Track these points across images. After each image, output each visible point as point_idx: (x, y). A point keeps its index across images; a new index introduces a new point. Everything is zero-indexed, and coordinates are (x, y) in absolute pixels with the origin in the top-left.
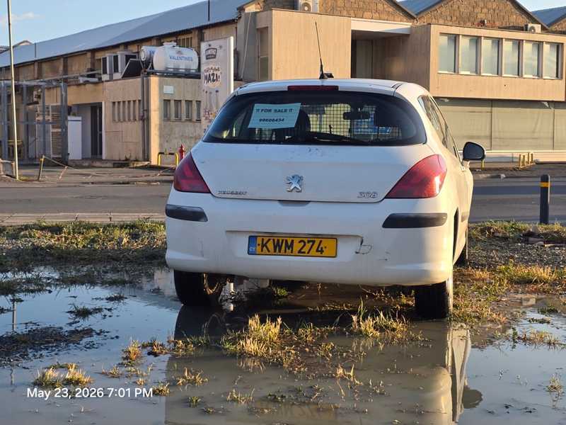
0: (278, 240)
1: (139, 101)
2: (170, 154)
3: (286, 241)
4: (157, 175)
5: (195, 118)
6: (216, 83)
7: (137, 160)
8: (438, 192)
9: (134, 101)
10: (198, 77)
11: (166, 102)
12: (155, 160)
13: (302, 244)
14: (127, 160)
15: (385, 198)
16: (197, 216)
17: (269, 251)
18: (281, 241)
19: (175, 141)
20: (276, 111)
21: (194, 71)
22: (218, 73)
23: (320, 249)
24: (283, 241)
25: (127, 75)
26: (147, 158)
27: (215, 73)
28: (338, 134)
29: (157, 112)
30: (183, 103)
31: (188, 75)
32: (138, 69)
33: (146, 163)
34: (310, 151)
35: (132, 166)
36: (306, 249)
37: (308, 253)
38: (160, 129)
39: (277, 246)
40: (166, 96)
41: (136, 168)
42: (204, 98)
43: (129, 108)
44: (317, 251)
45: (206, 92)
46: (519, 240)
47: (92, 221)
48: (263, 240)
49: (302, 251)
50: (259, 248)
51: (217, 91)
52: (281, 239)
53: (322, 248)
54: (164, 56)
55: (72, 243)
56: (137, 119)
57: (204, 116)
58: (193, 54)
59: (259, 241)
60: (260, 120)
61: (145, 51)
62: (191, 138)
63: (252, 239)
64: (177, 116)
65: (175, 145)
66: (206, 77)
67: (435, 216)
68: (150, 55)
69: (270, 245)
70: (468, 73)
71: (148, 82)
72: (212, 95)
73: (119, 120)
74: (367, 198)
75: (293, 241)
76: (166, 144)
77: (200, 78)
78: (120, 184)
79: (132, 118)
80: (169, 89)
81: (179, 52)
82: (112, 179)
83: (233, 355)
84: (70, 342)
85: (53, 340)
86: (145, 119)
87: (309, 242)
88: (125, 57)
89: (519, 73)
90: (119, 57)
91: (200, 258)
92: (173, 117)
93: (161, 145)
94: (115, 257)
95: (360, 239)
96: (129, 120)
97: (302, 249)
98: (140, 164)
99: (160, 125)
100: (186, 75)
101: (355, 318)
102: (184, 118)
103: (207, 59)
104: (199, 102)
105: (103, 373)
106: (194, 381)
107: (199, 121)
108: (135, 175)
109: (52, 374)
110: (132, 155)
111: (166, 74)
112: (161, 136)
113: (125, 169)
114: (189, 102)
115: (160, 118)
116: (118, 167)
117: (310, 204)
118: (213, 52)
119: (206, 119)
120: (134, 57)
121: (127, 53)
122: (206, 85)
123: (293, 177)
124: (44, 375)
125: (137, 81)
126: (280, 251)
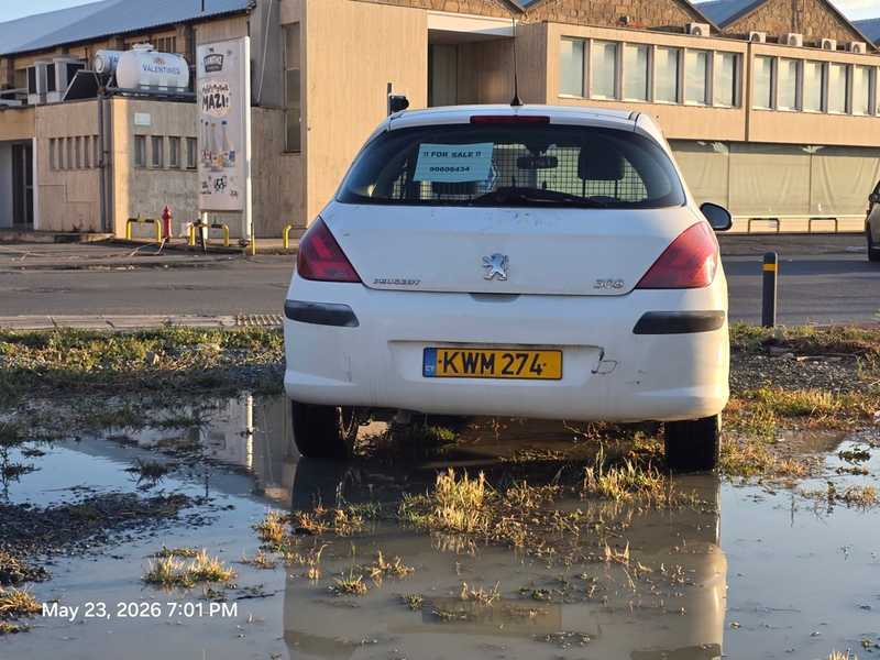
0: (470, 355)
1: (95, 137)
2: (147, 221)
3: (483, 355)
4: (132, 255)
5: (185, 164)
6: (223, 111)
7: (92, 232)
8: (709, 279)
9: (87, 137)
10: (193, 100)
11: (139, 139)
12: (121, 231)
13: (508, 359)
14: (75, 230)
15: (635, 288)
16: (342, 318)
17: (456, 372)
18: (474, 356)
19: (153, 201)
20: (454, 155)
21: (182, 90)
22: (226, 94)
23: (536, 367)
24: (477, 355)
25: (71, 97)
26: (109, 228)
27: (221, 93)
28: (558, 190)
29: (125, 156)
30: (167, 141)
31: (172, 96)
32: (91, 87)
33: (108, 236)
34: (517, 216)
35: (84, 241)
36: (514, 368)
37: (518, 373)
38: (130, 181)
39: (469, 364)
40: (139, 129)
41: (92, 243)
42: (201, 134)
43: (77, 147)
44: (532, 370)
45: (207, 124)
46: (757, 351)
47: (87, 327)
48: (446, 354)
49: (508, 370)
50: (440, 367)
51: (224, 123)
52: (474, 353)
53: (539, 366)
54: (134, 66)
55: (74, 362)
56: (92, 165)
57: (203, 161)
58: (180, 63)
59: (440, 355)
60: (432, 169)
61: (102, 58)
62: (179, 195)
63: (429, 353)
64: (156, 161)
65: (155, 206)
66: (205, 101)
67: (709, 316)
68: (111, 65)
69: (458, 362)
70: (603, 98)
71: (109, 106)
72: (216, 128)
73: (61, 168)
74: (609, 289)
75: (493, 356)
76: (139, 206)
77: (195, 102)
78: (74, 268)
79: (82, 165)
80: (143, 119)
81: (158, 60)
82: (58, 261)
83: (425, 532)
84: (163, 516)
85: (134, 514)
86: (106, 167)
87: (518, 356)
88: (66, 67)
89: (678, 99)
90: (57, 67)
91: (348, 384)
92: (150, 162)
93: (131, 208)
94: (150, 383)
95: (599, 352)
96: (79, 167)
97: (508, 366)
98: (98, 238)
99: (130, 175)
100: (169, 96)
101: (590, 471)
102: (167, 164)
103: (207, 71)
104: (192, 141)
105: (244, 563)
106: (394, 573)
107: (193, 168)
108: (95, 254)
109: (172, 565)
110: (84, 222)
111: (136, 94)
112: (132, 193)
113: (73, 246)
114: (175, 140)
115: (130, 166)
116: (61, 242)
117: (519, 299)
118: (218, 60)
119: (207, 166)
120: (82, 67)
121: (68, 60)
122: (204, 112)
123: (493, 257)
124: (160, 567)
125: (91, 106)
126: (473, 371)
